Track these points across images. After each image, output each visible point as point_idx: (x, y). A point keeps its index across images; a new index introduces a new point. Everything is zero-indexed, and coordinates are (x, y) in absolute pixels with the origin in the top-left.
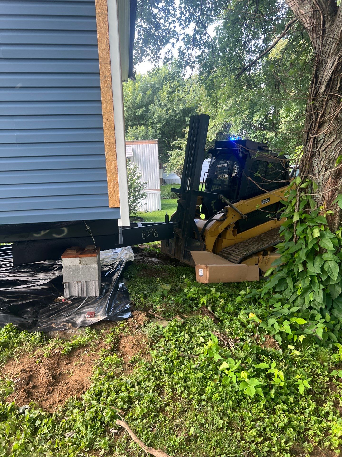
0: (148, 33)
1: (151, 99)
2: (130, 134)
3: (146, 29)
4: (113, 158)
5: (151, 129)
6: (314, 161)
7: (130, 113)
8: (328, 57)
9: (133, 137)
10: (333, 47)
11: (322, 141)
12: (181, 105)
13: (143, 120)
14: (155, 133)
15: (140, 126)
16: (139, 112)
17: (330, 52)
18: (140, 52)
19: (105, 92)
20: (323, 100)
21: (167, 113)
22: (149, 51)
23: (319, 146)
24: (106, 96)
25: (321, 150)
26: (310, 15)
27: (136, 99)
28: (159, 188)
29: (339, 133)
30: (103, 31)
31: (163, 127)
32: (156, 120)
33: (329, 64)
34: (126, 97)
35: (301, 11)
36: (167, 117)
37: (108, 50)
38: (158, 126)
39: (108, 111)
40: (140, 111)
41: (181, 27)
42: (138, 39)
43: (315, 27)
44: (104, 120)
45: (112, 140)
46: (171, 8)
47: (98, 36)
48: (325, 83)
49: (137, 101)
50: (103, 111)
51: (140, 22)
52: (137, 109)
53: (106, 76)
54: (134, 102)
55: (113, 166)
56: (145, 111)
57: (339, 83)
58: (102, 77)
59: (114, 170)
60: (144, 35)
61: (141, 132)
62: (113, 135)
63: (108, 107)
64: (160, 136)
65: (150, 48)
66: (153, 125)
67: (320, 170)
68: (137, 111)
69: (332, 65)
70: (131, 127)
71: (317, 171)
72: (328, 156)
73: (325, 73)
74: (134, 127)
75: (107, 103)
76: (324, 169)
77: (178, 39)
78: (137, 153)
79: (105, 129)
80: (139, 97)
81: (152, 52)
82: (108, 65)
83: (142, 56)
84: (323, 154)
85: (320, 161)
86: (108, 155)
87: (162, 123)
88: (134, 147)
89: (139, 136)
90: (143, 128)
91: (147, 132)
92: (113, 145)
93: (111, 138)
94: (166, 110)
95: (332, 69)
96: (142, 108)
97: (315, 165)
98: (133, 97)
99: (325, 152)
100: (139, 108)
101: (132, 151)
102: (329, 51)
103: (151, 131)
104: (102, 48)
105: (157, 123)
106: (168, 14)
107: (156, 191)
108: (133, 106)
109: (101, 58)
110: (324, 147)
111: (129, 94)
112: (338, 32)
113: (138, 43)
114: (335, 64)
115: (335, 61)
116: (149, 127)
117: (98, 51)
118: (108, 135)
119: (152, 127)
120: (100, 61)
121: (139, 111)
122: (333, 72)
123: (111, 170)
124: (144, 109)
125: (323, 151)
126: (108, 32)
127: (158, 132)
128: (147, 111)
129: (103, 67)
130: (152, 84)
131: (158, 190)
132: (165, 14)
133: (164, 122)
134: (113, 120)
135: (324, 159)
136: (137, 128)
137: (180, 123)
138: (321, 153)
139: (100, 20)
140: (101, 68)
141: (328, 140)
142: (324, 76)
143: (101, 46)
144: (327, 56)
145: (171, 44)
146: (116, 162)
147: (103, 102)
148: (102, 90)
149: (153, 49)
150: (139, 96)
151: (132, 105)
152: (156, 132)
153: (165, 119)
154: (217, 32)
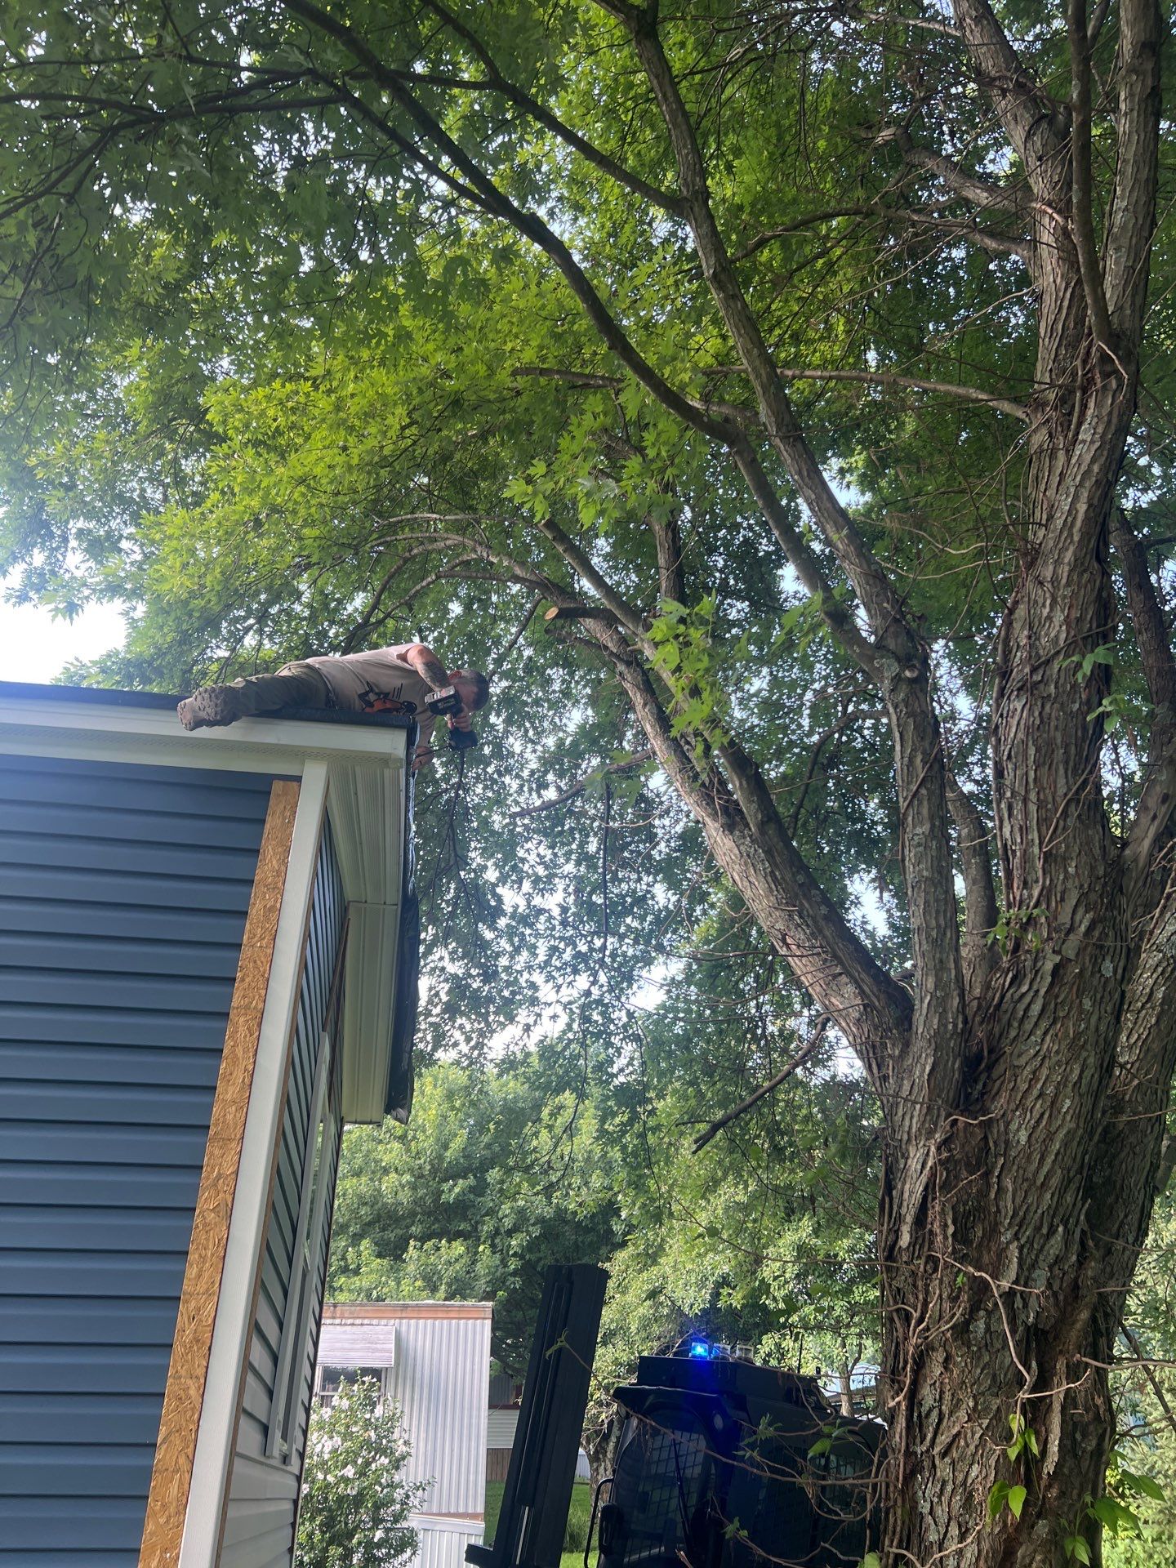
0: (459, 987)
1: (496, 1148)
2: (411, 1268)
3: (455, 976)
4: (182, 1460)
5: (488, 1252)
6: (920, 1494)
7: (421, 1192)
8: (909, 1140)
9: (419, 1283)
10: (916, 1114)
11: (935, 1415)
12: (594, 1177)
13: (465, 1218)
14: (501, 1270)
15: (449, 1242)
16: (454, 1190)
17: (910, 1127)
18: (429, 1038)
19: (205, 1225)
20: (913, 1274)
21: (549, 1197)
22: (458, 1035)
23: (929, 1436)
24: (207, 1239)
25: (937, 1450)
26: (857, 1015)
27: (446, 1147)
28: (480, 1509)
29: (983, 1394)
30: (240, 1052)
31: (532, 1246)
32: (508, 1223)
33: (914, 1164)
34: (414, 1137)
35: (833, 1000)
36: (548, 1212)
37: (244, 1103)
38: (514, 1243)
39: (202, 1287)
40: (457, 1190)
41: (551, 984)
42: (430, 1002)
43: (874, 1047)
44: (182, 1320)
45: (192, 1392)
46: (528, 931)
47: (223, 1066)
48: (909, 1219)
49: (448, 1154)
50: (187, 1286)
51: (441, 959)
52: (446, 1180)
53: (219, 1176)
54: (440, 1158)
55: (174, 1489)
56: (472, 1189)
57: (949, 1222)
58: (208, 1178)
59: (172, 1510)
60: (448, 993)
61: (450, 1263)
62: (200, 1372)
63: (206, 1275)
64: (517, 1283)
65: (461, 1027)
66: (497, 1241)
67: (942, 1531)
68: (445, 1187)
69: (923, 1167)
70: (419, 1244)
71: (933, 1537)
72: (961, 1477)
73: (907, 1186)
74: (428, 1245)
75: (204, 1262)
76: (954, 1531)
77: (539, 1015)
78: (411, 1352)
79: (178, 1349)
80: (457, 1144)
81: (468, 1040)
82: (234, 1145)
83: (435, 1049)
84: (944, 1470)
85: (940, 1497)
86: (164, 1447)
87: (528, 1232)
88: (404, 1329)
89: (440, 1278)
90: (458, 1247)
91: (474, 1262)
92: (193, 1409)
93: (189, 1382)
94: (546, 1188)
95: (924, 1179)
96: (465, 1177)
97: (925, 1508)
98: (438, 1140)
99: (947, 1460)
100: (455, 1177)
101: (392, 1346)
102: (907, 1123)
103: (486, 1258)
104: (229, 1097)
105: (510, 1233)
106: (519, 947)
107: (467, 1521)
108: (434, 1171)
109: (217, 1125)
110: (943, 1439)
111: (424, 1131)
112: (921, 1075)
113: (428, 1014)
114: (930, 1163)
115: (928, 1154)
116: (481, 1248)
117: (211, 1106)
118: (183, 1372)
119: (493, 1246)
120: (211, 1132)
121: (450, 1191)
122: (926, 1189)
123: (163, 1506)
124: (471, 1181)
125: (944, 1455)
126: (255, 1054)
127: (513, 1264)
128: (480, 1189)
129: (216, 1152)
130: (505, 1099)
131: (474, 1516)
132: (512, 944)
133: (536, 1231)
134: (210, 1321)
135: (949, 1488)
136: (438, 1249)
137: (590, 1238)
138: (937, 1462)
139: (239, 1024)
140: (212, 1154)
141: (951, 1414)
142: (906, 1195)
143: (227, 1091)
144: (905, 1137)
145: (520, 1026)
146: (187, 1476)
147: (193, 1257)
148: (198, 1220)
149: (472, 1031)
150: (458, 1139)
151: (432, 1165)
152: (506, 1266)
153: (541, 1220)
154: (669, 992)
